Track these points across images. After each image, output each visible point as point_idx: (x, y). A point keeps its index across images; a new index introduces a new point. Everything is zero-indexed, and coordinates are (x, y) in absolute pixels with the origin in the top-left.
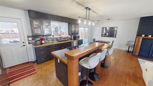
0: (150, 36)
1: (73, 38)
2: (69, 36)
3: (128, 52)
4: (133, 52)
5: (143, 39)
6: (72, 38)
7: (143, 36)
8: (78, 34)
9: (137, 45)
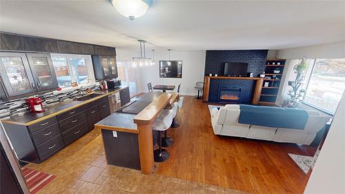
0: (216, 75)
1: (107, 87)
2: (98, 84)
3: (198, 98)
4: (203, 97)
5: (211, 79)
6: (104, 87)
7: (211, 75)
8: (116, 76)
9: (206, 88)
